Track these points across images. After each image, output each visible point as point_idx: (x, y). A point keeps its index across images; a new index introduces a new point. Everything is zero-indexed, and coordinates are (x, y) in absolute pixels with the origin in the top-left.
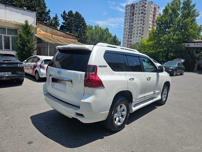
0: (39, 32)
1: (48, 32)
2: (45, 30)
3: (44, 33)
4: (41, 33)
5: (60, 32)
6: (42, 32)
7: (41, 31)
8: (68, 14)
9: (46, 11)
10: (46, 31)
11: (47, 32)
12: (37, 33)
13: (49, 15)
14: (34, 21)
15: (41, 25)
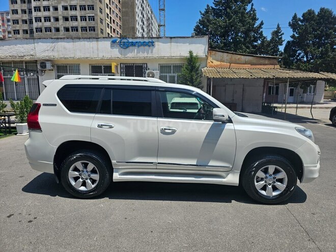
0: (211, 63)
1: (226, 61)
2: (220, 58)
3: (219, 63)
4: (213, 65)
5: (245, 57)
6: (216, 63)
7: (214, 61)
8: (302, 18)
9: (255, 26)
10: (221, 61)
11: (224, 62)
12: (208, 66)
13: (261, 30)
14: (205, 49)
15: (214, 52)
